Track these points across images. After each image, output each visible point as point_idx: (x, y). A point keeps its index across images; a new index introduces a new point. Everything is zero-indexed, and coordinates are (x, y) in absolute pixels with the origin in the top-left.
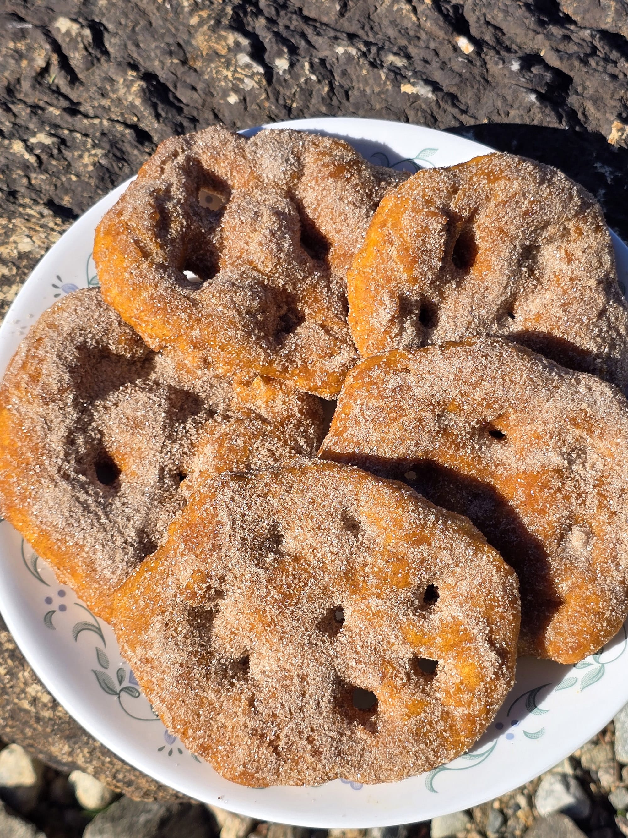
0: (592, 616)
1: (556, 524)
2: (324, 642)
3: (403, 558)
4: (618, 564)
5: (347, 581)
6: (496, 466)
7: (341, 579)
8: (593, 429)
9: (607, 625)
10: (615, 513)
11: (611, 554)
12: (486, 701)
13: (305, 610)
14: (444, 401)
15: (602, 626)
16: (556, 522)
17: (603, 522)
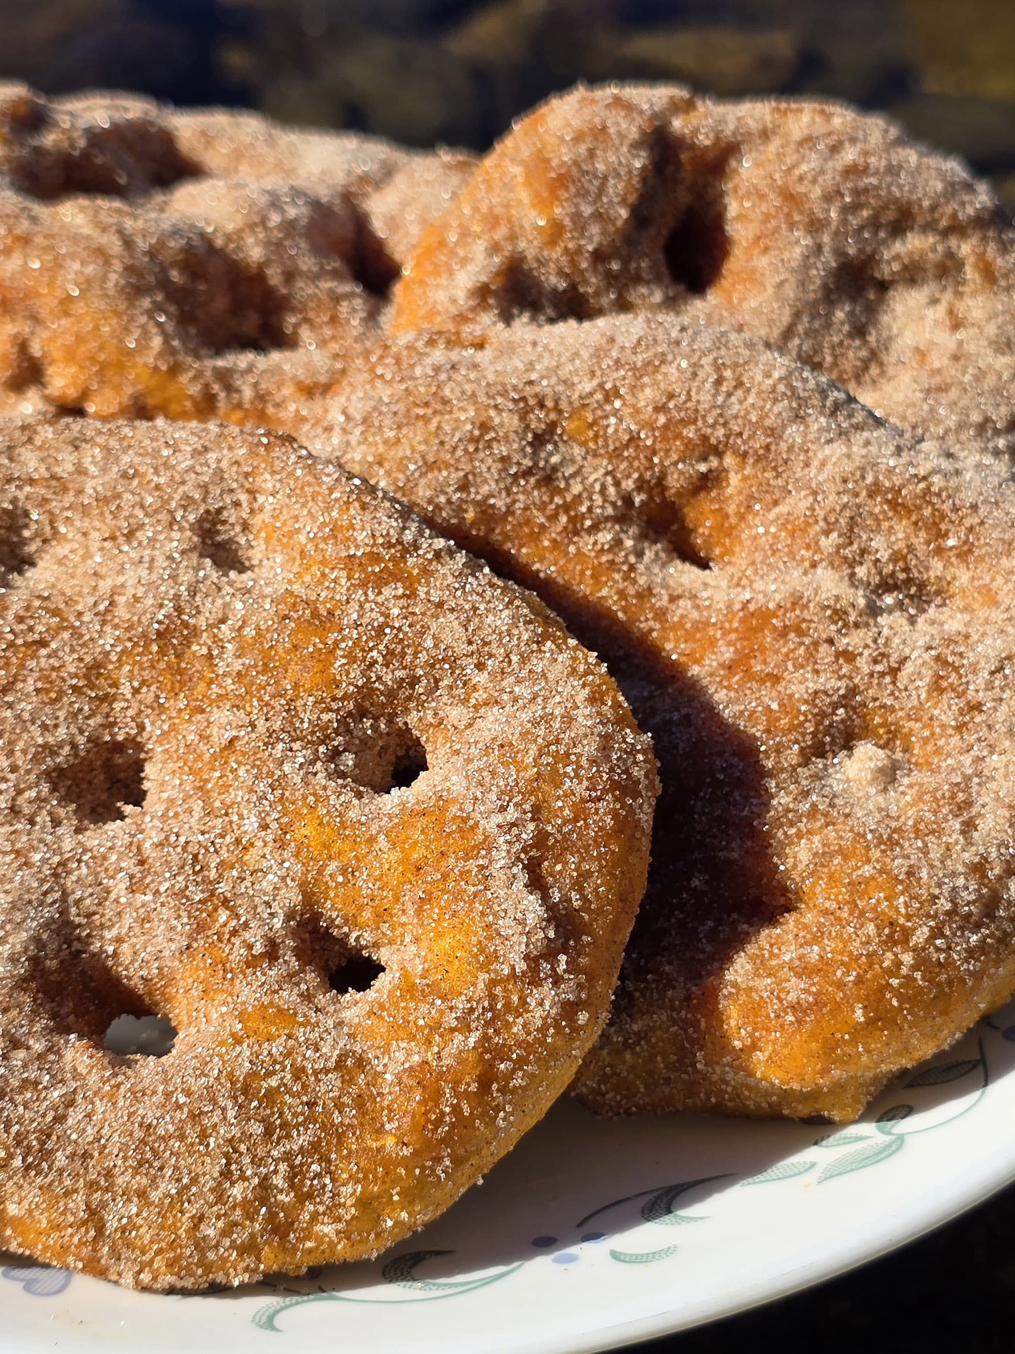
0: (871, 928)
1: (803, 708)
2: (56, 823)
3: (330, 613)
4: (969, 827)
5: (162, 652)
6: (673, 599)
7: (146, 646)
8: (943, 527)
9: (914, 968)
10: (977, 707)
11: (953, 796)
12: (486, 1038)
13: (26, 716)
14: (556, 402)
15: (898, 964)
16: (806, 702)
17: (943, 726)
